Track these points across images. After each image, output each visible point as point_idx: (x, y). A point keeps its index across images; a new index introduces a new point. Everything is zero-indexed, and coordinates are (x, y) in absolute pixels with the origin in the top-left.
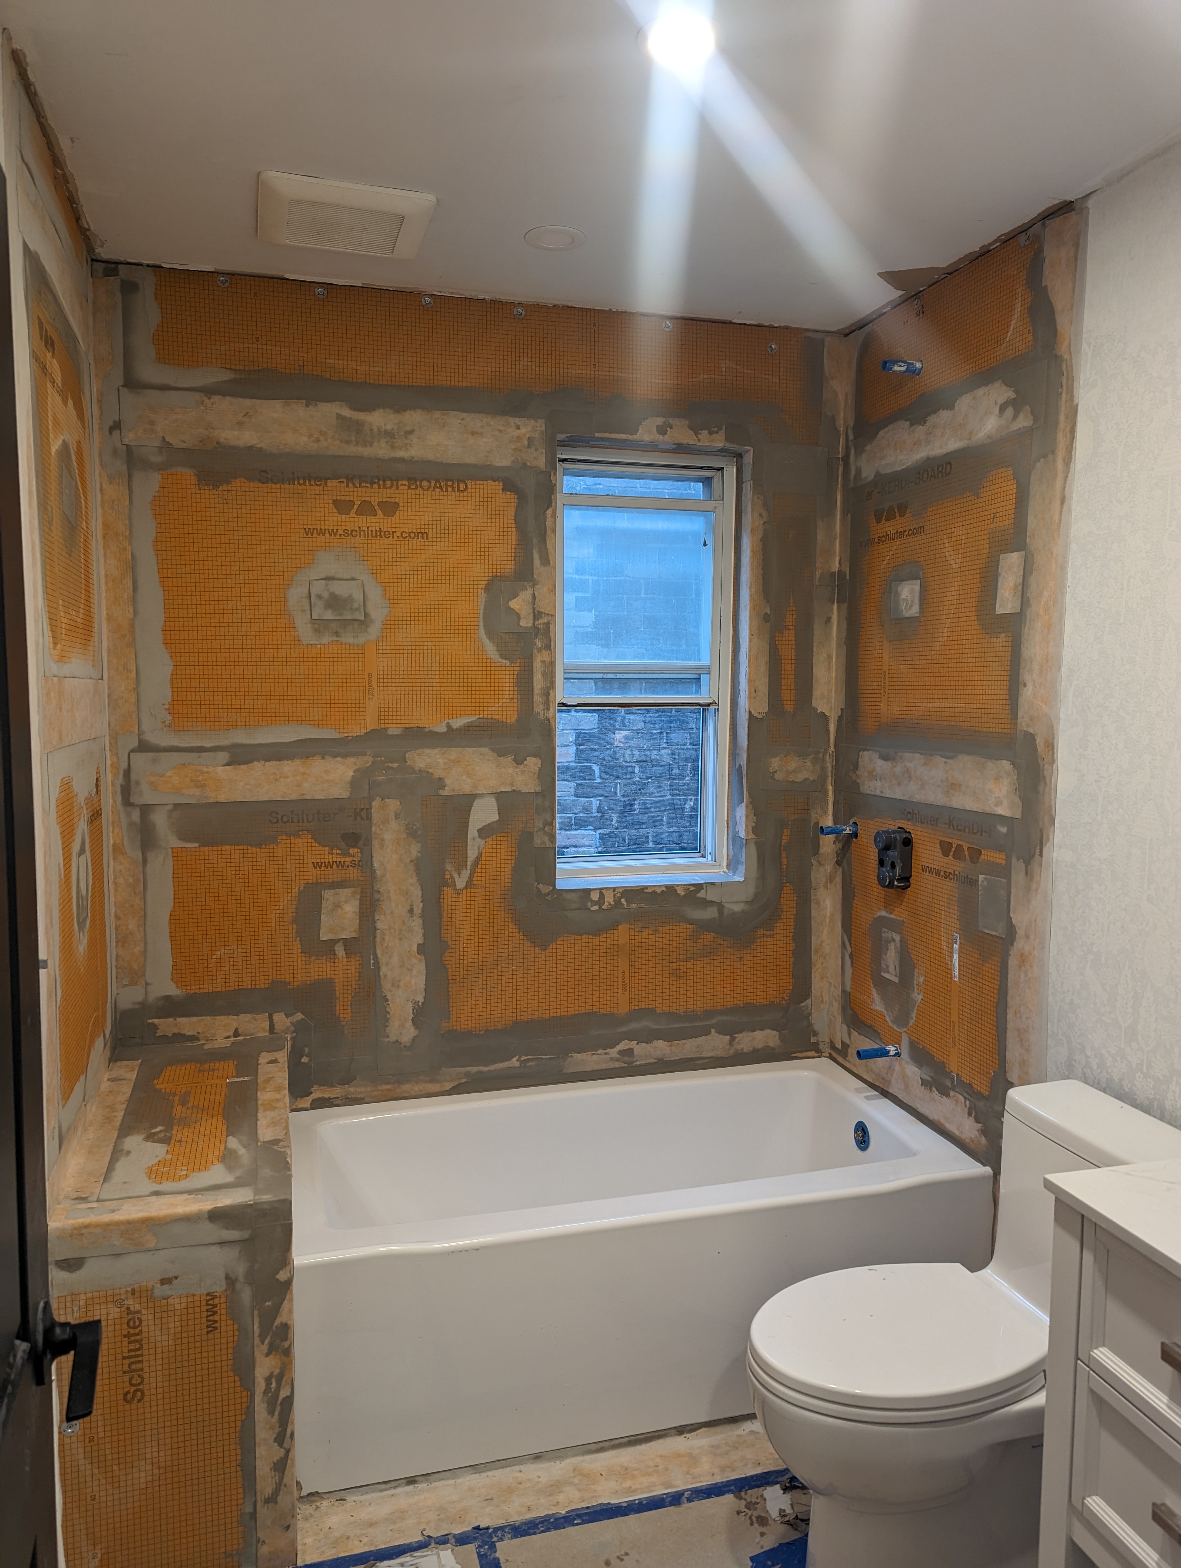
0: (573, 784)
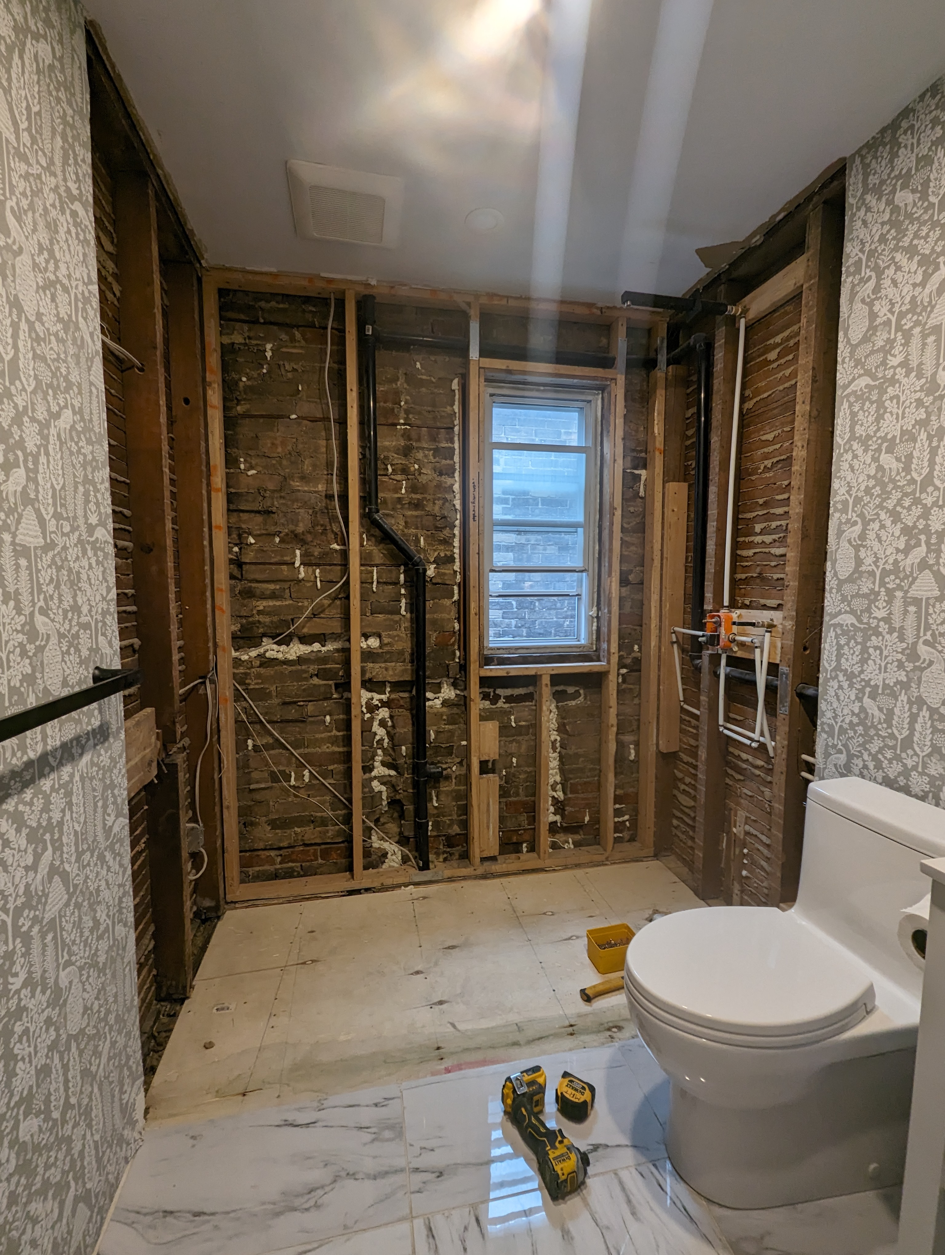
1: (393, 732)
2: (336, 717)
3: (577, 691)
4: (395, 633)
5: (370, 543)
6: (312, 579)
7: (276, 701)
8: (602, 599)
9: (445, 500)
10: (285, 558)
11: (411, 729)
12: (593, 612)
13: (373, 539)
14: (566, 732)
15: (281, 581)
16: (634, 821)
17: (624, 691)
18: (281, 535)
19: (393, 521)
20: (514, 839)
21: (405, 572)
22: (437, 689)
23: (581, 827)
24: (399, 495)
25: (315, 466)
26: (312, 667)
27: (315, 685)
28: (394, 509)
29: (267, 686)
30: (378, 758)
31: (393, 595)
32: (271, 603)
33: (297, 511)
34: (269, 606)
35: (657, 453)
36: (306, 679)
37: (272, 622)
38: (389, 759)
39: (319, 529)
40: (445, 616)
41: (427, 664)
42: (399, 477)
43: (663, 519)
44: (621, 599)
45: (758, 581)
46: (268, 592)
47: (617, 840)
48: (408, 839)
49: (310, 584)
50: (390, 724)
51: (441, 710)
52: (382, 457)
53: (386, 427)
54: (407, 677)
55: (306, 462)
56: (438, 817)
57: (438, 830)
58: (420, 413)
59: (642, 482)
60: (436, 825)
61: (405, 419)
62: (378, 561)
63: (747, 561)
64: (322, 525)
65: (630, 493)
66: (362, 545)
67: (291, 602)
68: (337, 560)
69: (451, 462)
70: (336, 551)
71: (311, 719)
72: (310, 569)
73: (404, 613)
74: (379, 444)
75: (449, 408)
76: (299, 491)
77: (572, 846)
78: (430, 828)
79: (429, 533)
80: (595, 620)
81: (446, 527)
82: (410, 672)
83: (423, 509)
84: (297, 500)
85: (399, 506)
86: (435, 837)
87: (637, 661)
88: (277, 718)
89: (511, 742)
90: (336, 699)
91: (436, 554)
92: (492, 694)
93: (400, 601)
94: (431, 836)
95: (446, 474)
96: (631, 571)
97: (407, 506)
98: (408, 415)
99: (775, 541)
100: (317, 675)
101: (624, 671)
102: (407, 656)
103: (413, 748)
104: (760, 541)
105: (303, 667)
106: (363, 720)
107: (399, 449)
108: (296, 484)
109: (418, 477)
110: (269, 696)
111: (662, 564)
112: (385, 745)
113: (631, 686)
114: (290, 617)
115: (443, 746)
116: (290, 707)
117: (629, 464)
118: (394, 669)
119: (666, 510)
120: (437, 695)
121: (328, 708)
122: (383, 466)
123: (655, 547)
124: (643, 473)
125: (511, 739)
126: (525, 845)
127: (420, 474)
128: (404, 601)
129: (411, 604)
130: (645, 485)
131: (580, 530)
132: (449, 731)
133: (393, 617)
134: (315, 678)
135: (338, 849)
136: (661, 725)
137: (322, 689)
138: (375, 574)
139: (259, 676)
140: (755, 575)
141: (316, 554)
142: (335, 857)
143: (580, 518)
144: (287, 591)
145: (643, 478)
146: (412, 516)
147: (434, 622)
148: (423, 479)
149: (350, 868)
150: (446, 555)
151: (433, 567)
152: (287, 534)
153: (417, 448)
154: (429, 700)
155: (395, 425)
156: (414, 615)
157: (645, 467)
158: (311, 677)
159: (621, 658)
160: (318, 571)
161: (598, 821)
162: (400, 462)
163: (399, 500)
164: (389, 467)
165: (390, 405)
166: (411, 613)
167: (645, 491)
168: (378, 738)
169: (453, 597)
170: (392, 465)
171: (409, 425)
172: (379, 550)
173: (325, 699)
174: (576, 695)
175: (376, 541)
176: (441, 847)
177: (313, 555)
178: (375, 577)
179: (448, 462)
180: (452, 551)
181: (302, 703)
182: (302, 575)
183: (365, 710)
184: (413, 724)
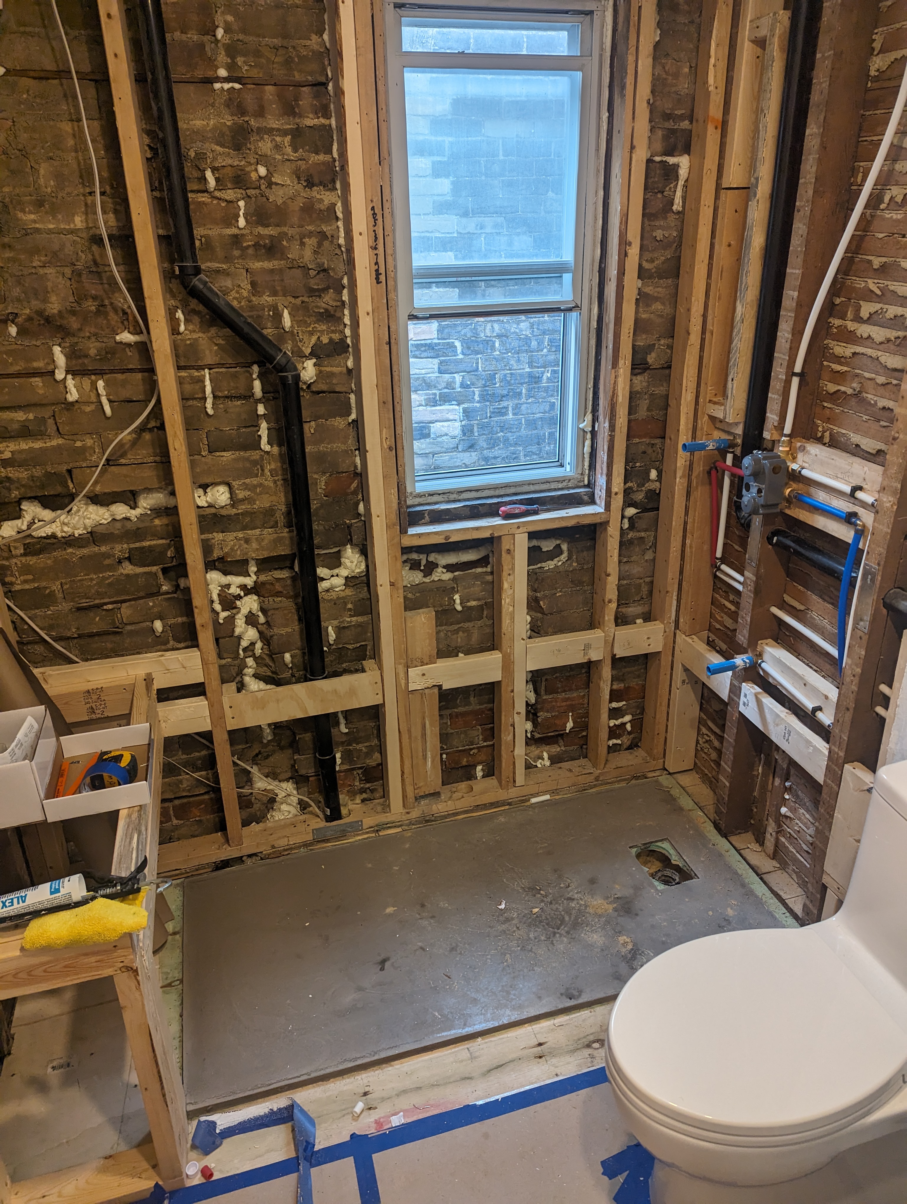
0: (436, 361)
1: (269, 633)
2: (171, 621)
3: (558, 546)
4: (255, 481)
5: (191, 327)
6: (93, 398)
7: (65, 606)
8: (601, 402)
9: (323, 236)
10: (35, 364)
11: (297, 628)
12: (586, 424)
13: (196, 319)
14: (540, 610)
15: (35, 405)
16: (638, 723)
17: (631, 542)
18: (20, 320)
19: (228, 283)
20: (464, 762)
21: (260, 376)
22: (335, 562)
23: (562, 735)
24: (234, 231)
25: (59, 176)
26: (118, 547)
27: (127, 575)
28: (227, 259)
29: (44, 584)
30: (249, 671)
31: (244, 416)
32: (24, 445)
33: (41, 271)
34: (21, 451)
35: (710, 128)
36: (110, 568)
37: (32, 478)
38: (265, 671)
39: (91, 306)
40: (338, 446)
41: (315, 527)
42: (229, 194)
43: (711, 257)
44: (633, 396)
45: (853, 402)
46: (16, 426)
47: (612, 749)
48: (306, 779)
49: (92, 407)
50: (262, 619)
51: (342, 594)
52: (192, 154)
53: (192, 87)
54: (284, 550)
55: (42, 172)
56: (350, 744)
57: (351, 762)
58: (257, 54)
59: (681, 183)
60: (347, 756)
61: (230, 67)
62: (209, 359)
63: (841, 364)
64: (95, 298)
65: (657, 204)
66: (174, 331)
67: (60, 441)
68: (134, 360)
69: (328, 158)
70: (129, 345)
71: (129, 628)
72: (86, 382)
73: (267, 448)
74: (180, 124)
75: (314, 37)
76: (37, 230)
77: (548, 763)
78: (339, 761)
79: (298, 301)
80: (589, 436)
81: (328, 288)
82: (287, 542)
83: (283, 256)
84: (36, 251)
85: (237, 253)
86: (346, 771)
87: (654, 497)
88: (73, 632)
89: (456, 632)
90: (167, 593)
91: (314, 339)
92: (424, 562)
93: (258, 426)
94: (340, 771)
95: (321, 183)
96: (650, 348)
97: (250, 251)
98: (233, 58)
99: (889, 341)
100: (129, 559)
101: (631, 511)
102: (280, 517)
103: (304, 653)
104: (865, 335)
105: (103, 549)
106: (216, 622)
107: (222, 134)
108: (29, 217)
109: (267, 192)
110: (49, 599)
111: (703, 340)
112: (258, 651)
113: (643, 534)
114: (65, 467)
115: (350, 647)
116: (92, 614)
117: (658, 146)
118: (259, 540)
119: (717, 241)
120: (336, 571)
121: (156, 610)
122: (196, 174)
123: (694, 310)
124: (683, 162)
125: (456, 627)
126: (479, 768)
127: (270, 184)
128: (264, 425)
129: (279, 430)
130: (685, 186)
131: (567, 278)
132: (359, 625)
133: (248, 454)
134: (126, 564)
135: (201, 802)
136: (683, 596)
137: (141, 581)
138: (208, 383)
139: (26, 569)
140: (850, 391)
141: (93, 352)
142: (196, 813)
143: (568, 256)
144: (51, 421)
145: (683, 173)
146: (263, 270)
147: (321, 458)
148: (277, 196)
149: (222, 826)
150: (331, 340)
151: (309, 364)
152: (30, 319)
153: (260, 131)
154: (323, 579)
155: (209, 81)
156: (284, 449)
157: (687, 150)
158: (120, 562)
159: (627, 492)
160: (101, 384)
161: (586, 727)
162: (230, 161)
163: (236, 240)
164: (209, 174)
165: (193, 36)
166: (280, 445)
167: (684, 203)
168: (244, 643)
169: (349, 415)
170: (214, 170)
171: (237, 80)
172: (211, 339)
173: (151, 595)
174: (557, 552)
175: (201, 322)
176: (357, 784)
177: (86, 356)
178: (208, 389)
179: (322, 157)
180: (342, 332)
181: (110, 607)
182: (73, 395)
183: (218, 607)
184: (300, 620)
